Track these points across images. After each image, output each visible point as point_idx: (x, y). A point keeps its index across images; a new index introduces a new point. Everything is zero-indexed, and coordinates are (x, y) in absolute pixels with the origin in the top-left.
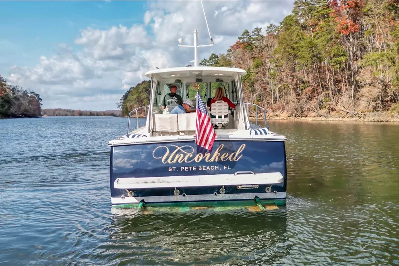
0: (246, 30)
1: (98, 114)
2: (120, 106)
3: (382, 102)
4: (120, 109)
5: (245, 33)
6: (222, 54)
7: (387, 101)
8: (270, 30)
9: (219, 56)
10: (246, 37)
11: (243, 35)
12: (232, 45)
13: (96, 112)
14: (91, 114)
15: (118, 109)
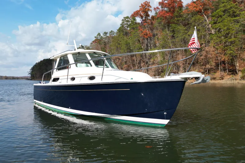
0: (99, 33)
1: (18, 78)
2: (29, 73)
3: (158, 72)
4: (30, 75)
5: (98, 34)
6: (86, 45)
7: (160, 72)
8: (111, 34)
9: (84, 46)
10: (99, 36)
11: (97, 35)
12: (93, 41)
13: (17, 77)
14: (13, 78)
15: (28, 75)
